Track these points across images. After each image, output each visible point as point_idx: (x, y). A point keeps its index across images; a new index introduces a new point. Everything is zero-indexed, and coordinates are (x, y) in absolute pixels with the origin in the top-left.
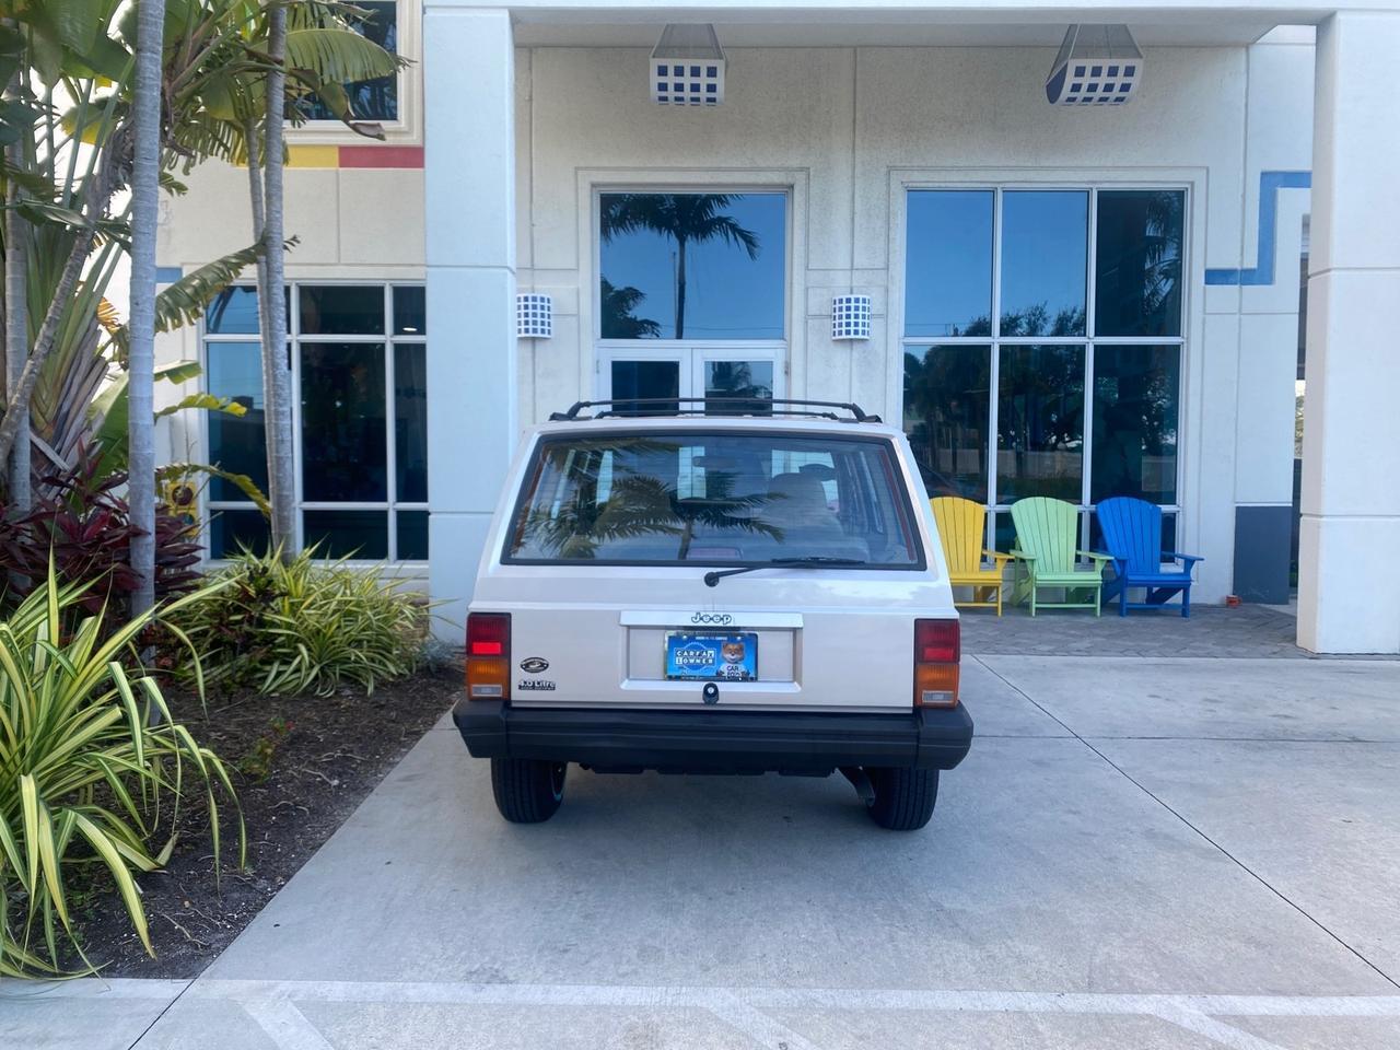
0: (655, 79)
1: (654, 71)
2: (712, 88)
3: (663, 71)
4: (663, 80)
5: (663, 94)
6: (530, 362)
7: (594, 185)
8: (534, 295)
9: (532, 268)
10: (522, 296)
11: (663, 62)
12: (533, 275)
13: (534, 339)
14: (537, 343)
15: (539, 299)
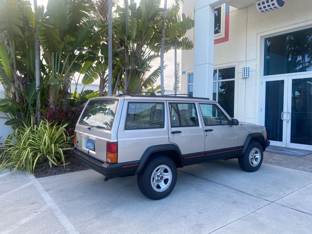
0: (258, 7)
1: (257, 5)
2: (273, 4)
3: (259, 4)
4: (260, 7)
5: (261, 10)
6: (245, 84)
7: (261, 37)
8: (247, 67)
9: (246, 61)
10: (242, 68)
11: (258, 2)
12: (246, 62)
13: (246, 78)
14: (247, 79)
15: (248, 68)
